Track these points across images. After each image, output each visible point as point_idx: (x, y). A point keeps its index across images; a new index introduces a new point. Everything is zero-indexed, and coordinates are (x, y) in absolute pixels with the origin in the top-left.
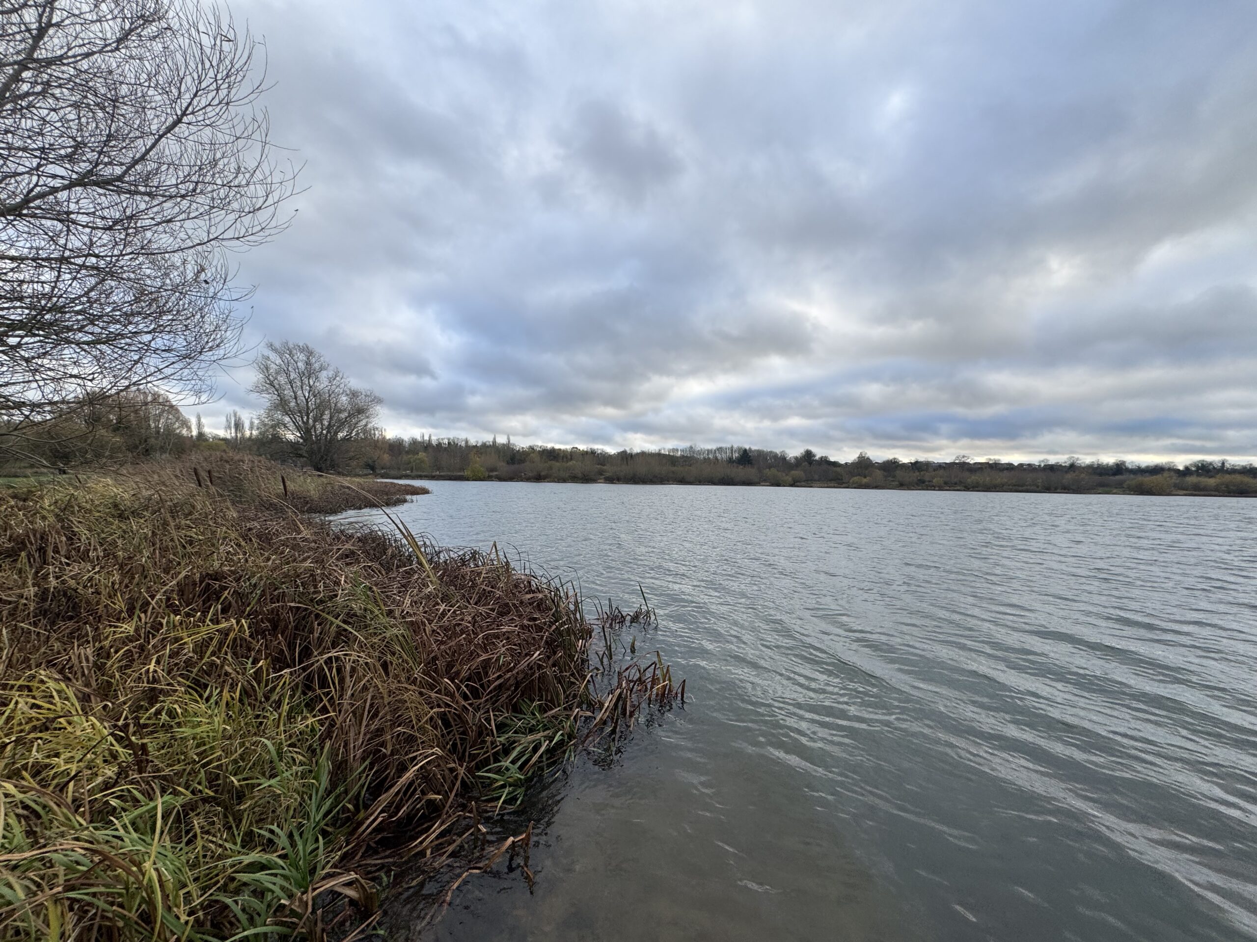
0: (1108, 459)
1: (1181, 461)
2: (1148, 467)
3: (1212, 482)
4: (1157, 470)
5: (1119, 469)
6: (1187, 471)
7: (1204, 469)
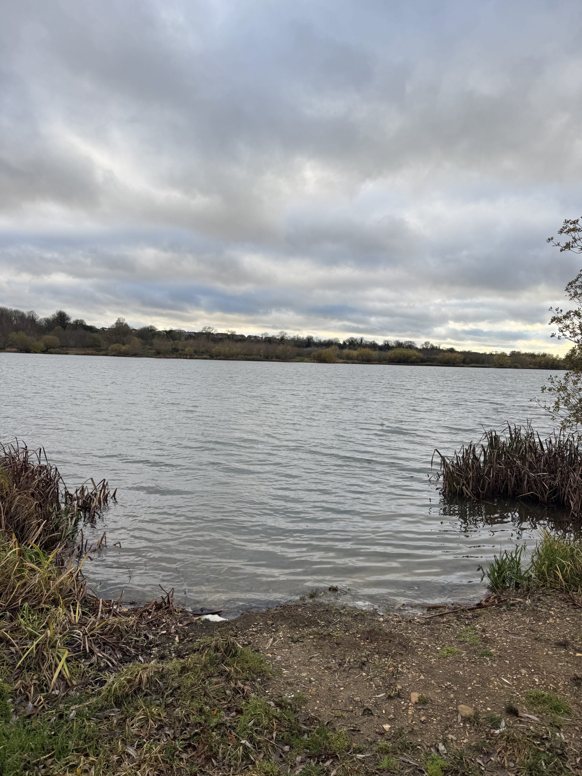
0: (304, 334)
2: (325, 341)
3: (355, 353)
4: (329, 344)
5: (309, 342)
6: (342, 346)
7: (352, 344)
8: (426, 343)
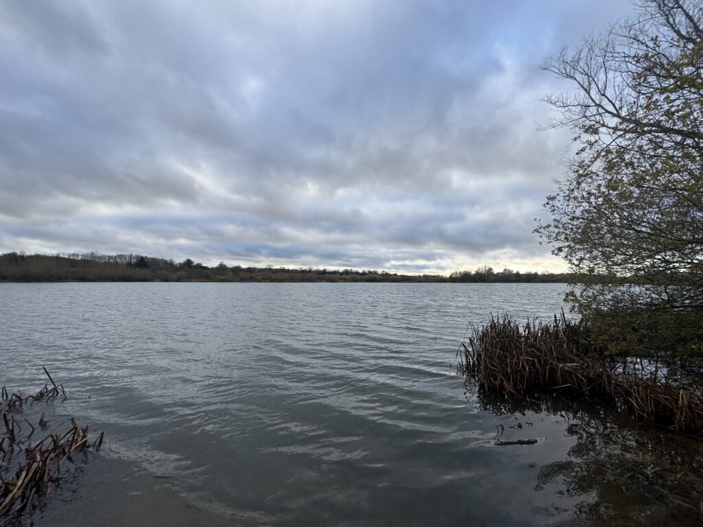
0: (321, 268)
1: (341, 269)
3: (349, 277)
4: (335, 273)
5: (324, 272)
6: (342, 274)
7: (346, 272)
8: (383, 271)
